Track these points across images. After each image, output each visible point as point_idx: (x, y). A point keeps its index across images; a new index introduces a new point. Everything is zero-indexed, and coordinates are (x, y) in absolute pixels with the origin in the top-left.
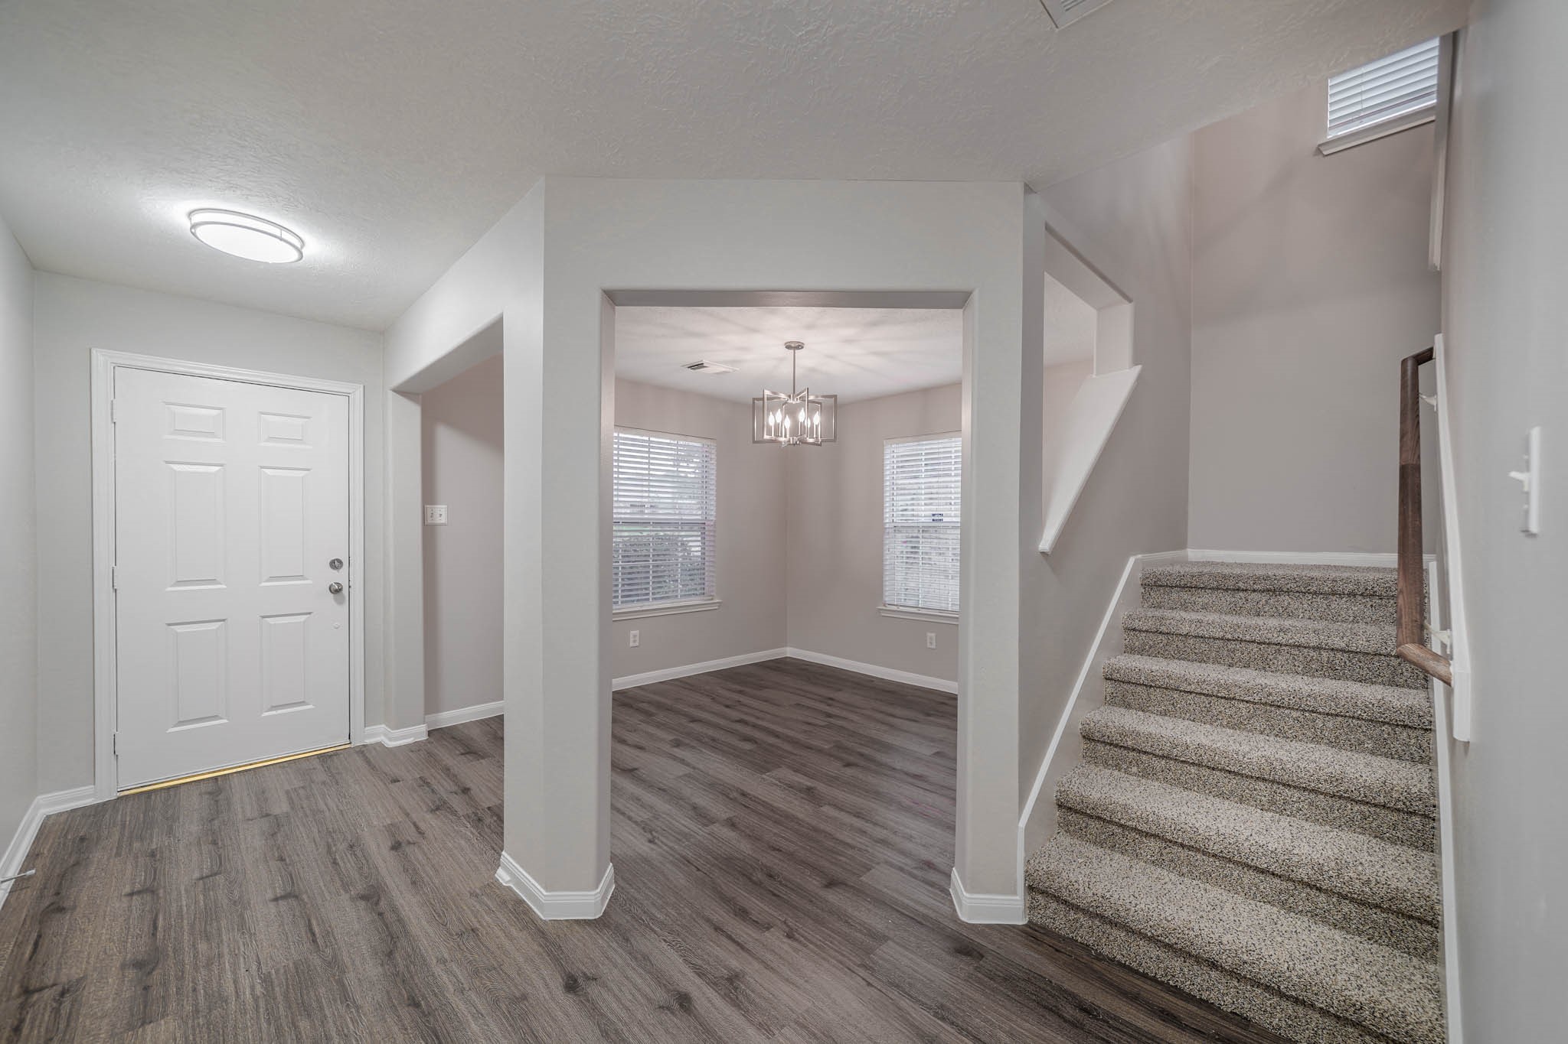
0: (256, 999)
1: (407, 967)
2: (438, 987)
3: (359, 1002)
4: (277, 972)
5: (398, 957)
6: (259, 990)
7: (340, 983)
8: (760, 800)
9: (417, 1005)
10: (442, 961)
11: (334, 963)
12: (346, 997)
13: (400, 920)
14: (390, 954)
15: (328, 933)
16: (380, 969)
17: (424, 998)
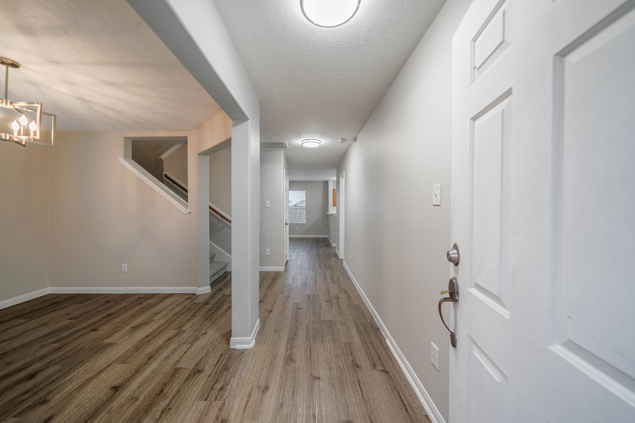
0: (325, 337)
1: (293, 329)
2: (291, 322)
3: (305, 326)
4: (320, 343)
5: (293, 333)
6: (324, 339)
7: (308, 333)
8: (152, 331)
9: (296, 320)
10: (286, 326)
11: (308, 339)
12: (308, 329)
13: (288, 344)
14: (295, 334)
15: (306, 350)
16: (299, 332)
17: (294, 321)
